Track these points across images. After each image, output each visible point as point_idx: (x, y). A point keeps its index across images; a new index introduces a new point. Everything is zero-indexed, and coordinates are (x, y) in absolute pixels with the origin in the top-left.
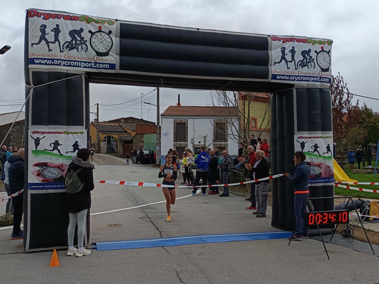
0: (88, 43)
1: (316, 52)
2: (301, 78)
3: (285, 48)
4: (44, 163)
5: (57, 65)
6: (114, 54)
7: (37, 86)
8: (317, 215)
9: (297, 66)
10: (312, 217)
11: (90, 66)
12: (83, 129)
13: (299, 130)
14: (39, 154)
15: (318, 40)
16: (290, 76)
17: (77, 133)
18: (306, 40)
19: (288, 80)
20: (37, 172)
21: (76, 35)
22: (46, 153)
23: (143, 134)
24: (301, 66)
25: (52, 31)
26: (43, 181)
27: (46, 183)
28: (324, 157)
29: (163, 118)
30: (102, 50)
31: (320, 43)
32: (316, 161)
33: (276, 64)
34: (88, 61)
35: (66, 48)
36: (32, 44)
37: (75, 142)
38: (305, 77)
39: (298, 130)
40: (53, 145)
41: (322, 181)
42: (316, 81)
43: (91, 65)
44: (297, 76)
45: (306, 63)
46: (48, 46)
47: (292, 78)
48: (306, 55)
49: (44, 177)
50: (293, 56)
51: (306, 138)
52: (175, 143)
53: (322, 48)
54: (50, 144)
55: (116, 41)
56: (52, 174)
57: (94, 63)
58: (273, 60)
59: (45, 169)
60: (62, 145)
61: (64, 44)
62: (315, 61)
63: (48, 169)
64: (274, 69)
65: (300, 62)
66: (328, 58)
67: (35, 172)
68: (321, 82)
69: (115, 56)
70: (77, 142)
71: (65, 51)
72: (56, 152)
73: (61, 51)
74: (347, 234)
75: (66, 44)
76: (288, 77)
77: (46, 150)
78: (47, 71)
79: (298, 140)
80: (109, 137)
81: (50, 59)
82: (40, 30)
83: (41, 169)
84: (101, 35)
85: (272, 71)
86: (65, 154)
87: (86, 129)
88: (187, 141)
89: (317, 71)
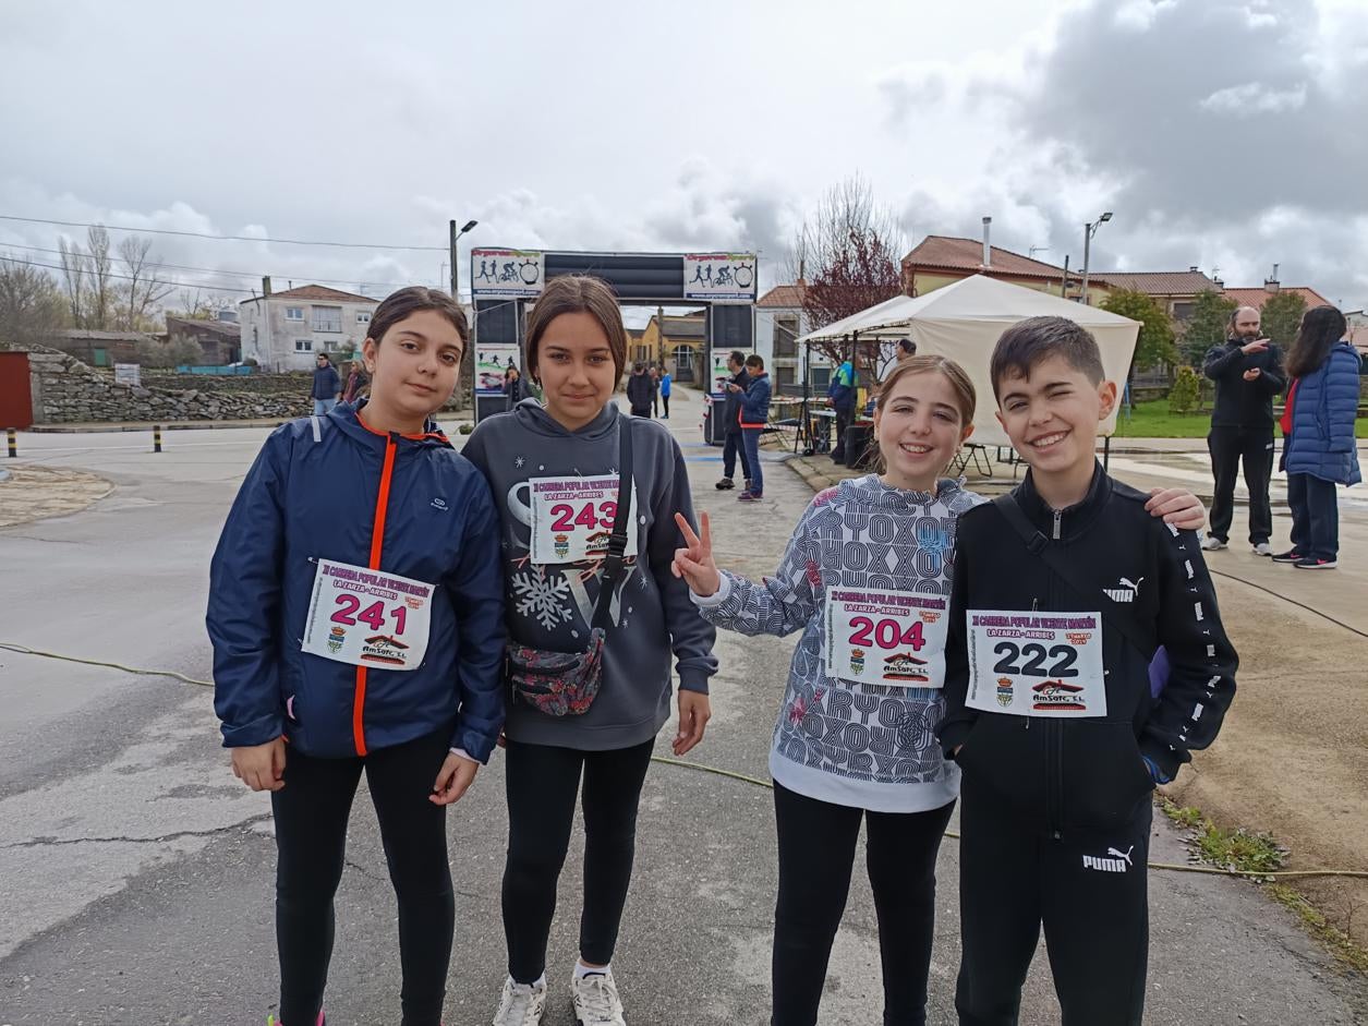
0: (518, 274)
1: (735, 268)
2: (719, 296)
3: (701, 266)
4: (486, 373)
5: (495, 294)
7: (481, 312)
9: (714, 284)
12: (516, 346)
13: (715, 346)
14: (483, 366)
15: (739, 255)
16: (706, 294)
18: (727, 256)
19: (704, 297)
20: (482, 380)
21: (509, 268)
22: (488, 365)
24: (718, 284)
25: (490, 266)
26: (486, 387)
27: (489, 389)
30: (530, 279)
31: (740, 258)
33: (691, 283)
35: (502, 279)
36: (476, 278)
40: (493, 359)
42: (734, 298)
43: (522, 293)
44: (713, 294)
45: (723, 281)
46: (488, 278)
47: (708, 296)
48: (724, 272)
49: (487, 384)
50: (709, 274)
52: (775, 360)
53: (743, 263)
54: (491, 358)
55: (542, 270)
56: (493, 382)
57: (524, 290)
58: (688, 279)
59: (487, 378)
60: (499, 359)
62: (733, 278)
63: (491, 378)
64: (688, 289)
65: (717, 280)
66: (749, 274)
67: (480, 380)
68: (740, 298)
70: (511, 357)
71: (500, 282)
72: (495, 364)
73: (498, 283)
75: (501, 276)
76: (704, 295)
77: (488, 362)
78: (488, 299)
79: (715, 356)
80: (684, 348)
81: (490, 290)
84: (529, 266)
87: (518, 346)
88: (797, 356)
89: (736, 288)
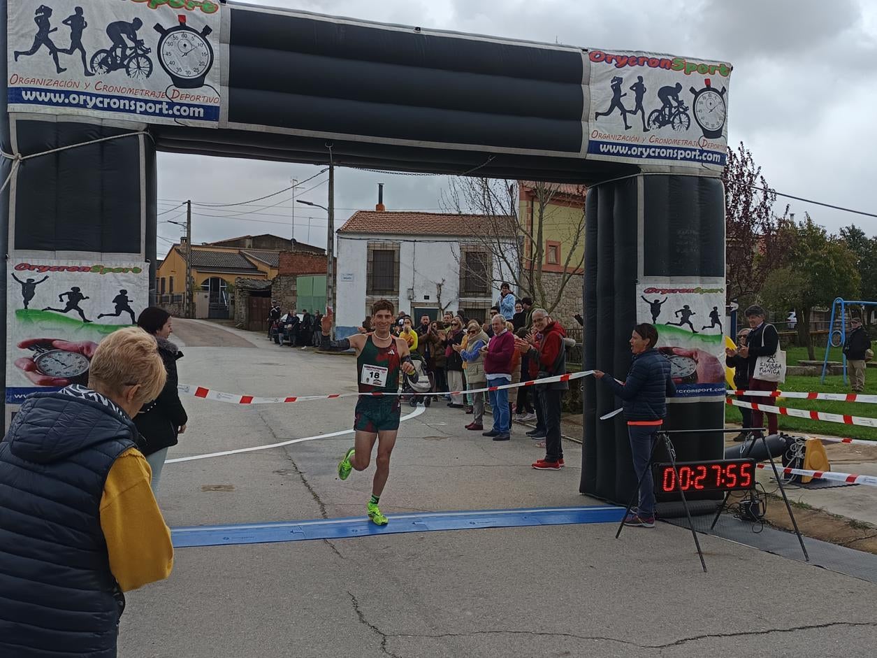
0: (153, 56)
1: (692, 90)
2: (657, 151)
3: (620, 80)
4: (44, 340)
5: (78, 105)
6: (216, 84)
7: (28, 157)
8: (682, 469)
9: (649, 124)
10: (670, 473)
11: (157, 111)
12: (139, 261)
13: (648, 273)
14: (33, 320)
15: (698, 63)
16: (630, 146)
17: (124, 270)
18: (671, 62)
19: (626, 155)
20: (28, 363)
21: (124, 36)
22: (50, 317)
23: (295, 275)
24: (657, 124)
25: (65, 22)
26: (42, 382)
28: (704, 337)
29: (341, 238)
30: (188, 72)
31: (703, 69)
32: (685, 345)
33: (600, 117)
34: (152, 98)
35: (100, 65)
36: (17, 54)
37: (121, 291)
38: (666, 148)
39: (645, 274)
40: (66, 299)
41: (699, 391)
42: (690, 159)
43: (161, 110)
44: (646, 147)
45: (669, 118)
46: (56, 59)
47: (634, 151)
48: (670, 97)
49: (44, 374)
50: (639, 100)
51: (664, 291)
52: (369, 297)
53: (707, 81)
54: (60, 296)
55: (222, 51)
57: (167, 103)
58: (593, 107)
59: (47, 354)
60: (88, 298)
61: (95, 56)
62: (690, 112)
63: (56, 356)
64: (594, 129)
65: (656, 114)
66: (721, 107)
67: (22, 360)
68: (702, 161)
69: (218, 88)
70: (124, 292)
71: (97, 74)
72: (73, 314)
73: (87, 74)
74: (751, 515)
75: (99, 56)
76: (627, 148)
77: (49, 308)
78: (54, 120)
79: (647, 296)
80: (215, 281)
81: (60, 92)
82: (36, 19)
83: (38, 355)
84: (184, 36)
85: (591, 133)
86: (96, 321)
87: (146, 261)
88: (397, 293)
89: (693, 136)
